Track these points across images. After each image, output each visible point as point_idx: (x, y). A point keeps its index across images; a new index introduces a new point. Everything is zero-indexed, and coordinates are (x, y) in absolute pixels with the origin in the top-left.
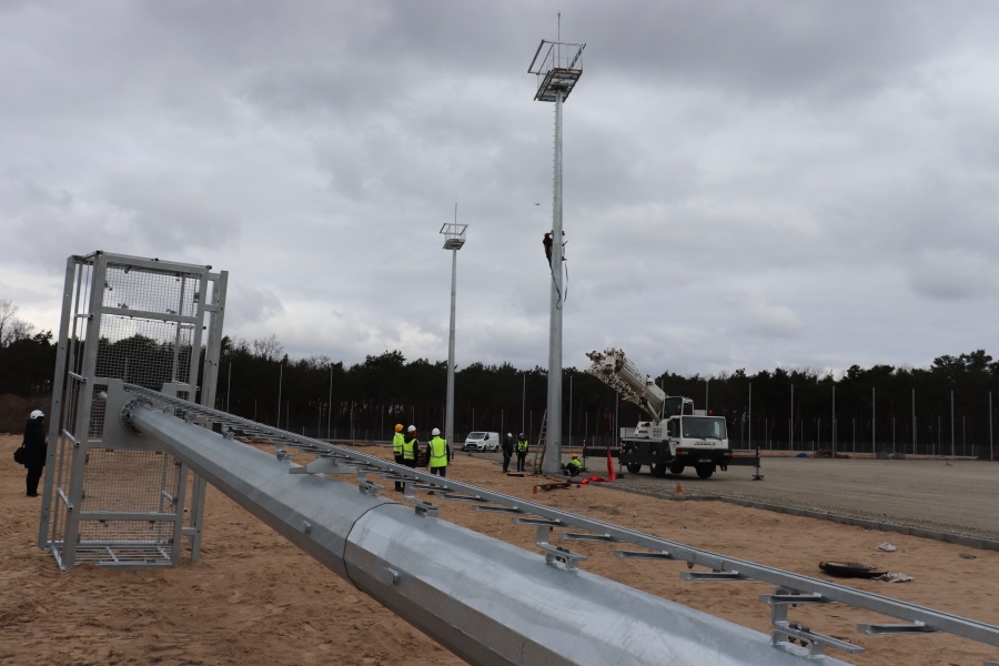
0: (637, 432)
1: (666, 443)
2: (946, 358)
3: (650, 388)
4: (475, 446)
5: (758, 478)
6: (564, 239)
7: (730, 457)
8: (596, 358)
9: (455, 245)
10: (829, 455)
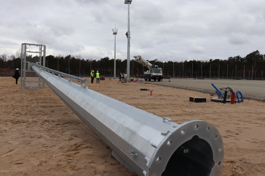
0: (147, 73)
1: (150, 74)
2: (231, 57)
3: (148, 63)
5: (169, 81)
6: (130, 33)
7: (163, 77)
8: (136, 57)
9: (115, 34)
10: (200, 79)
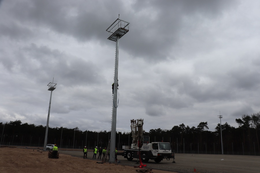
4: (49, 148)
5: (174, 162)
9: (52, 89)
